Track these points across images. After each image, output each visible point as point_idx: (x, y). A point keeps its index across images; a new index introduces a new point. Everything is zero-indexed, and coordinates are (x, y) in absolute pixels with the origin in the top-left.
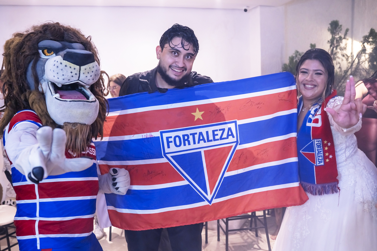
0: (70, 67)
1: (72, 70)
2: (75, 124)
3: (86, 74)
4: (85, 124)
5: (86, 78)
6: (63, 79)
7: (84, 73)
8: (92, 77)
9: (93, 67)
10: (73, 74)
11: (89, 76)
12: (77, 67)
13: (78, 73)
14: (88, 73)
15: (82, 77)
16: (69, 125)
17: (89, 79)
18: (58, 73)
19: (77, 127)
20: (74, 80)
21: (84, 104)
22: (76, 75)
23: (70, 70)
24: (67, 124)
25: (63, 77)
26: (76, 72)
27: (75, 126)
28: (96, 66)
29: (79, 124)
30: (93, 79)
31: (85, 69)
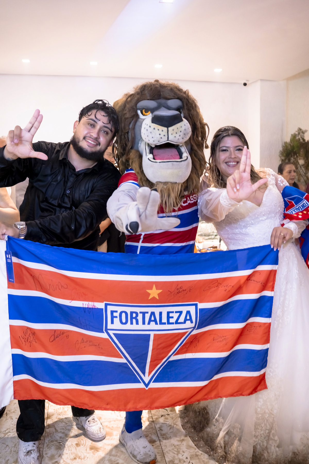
0: (158, 130)
1: (160, 132)
2: (166, 183)
3: (175, 135)
4: (176, 183)
5: (175, 138)
6: (154, 141)
7: (172, 134)
8: (181, 136)
9: (181, 127)
10: (162, 136)
11: (177, 136)
12: (165, 129)
13: (166, 134)
14: (176, 133)
15: (171, 138)
16: (160, 184)
17: (178, 139)
18: (148, 136)
19: (168, 185)
20: (164, 141)
21: (173, 164)
22: (164, 137)
23: (158, 132)
24: (159, 183)
25: (153, 139)
26: (164, 134)
27: (166, 185)
28: (185, 125)
29: (169, 183)
30: (183, 138)
31: (173, 130)
